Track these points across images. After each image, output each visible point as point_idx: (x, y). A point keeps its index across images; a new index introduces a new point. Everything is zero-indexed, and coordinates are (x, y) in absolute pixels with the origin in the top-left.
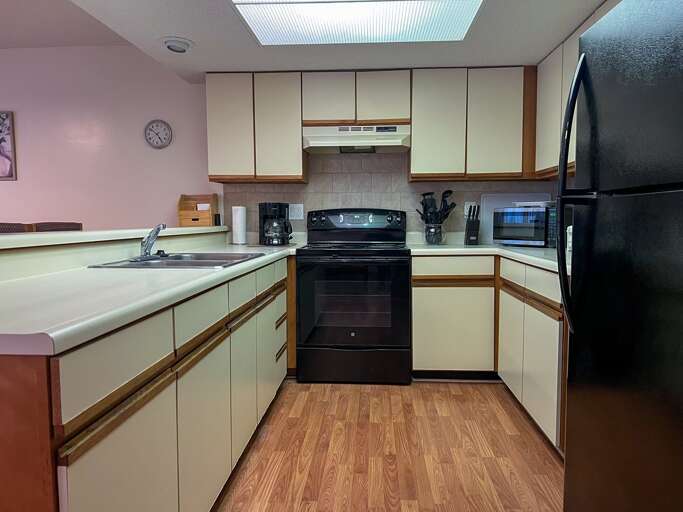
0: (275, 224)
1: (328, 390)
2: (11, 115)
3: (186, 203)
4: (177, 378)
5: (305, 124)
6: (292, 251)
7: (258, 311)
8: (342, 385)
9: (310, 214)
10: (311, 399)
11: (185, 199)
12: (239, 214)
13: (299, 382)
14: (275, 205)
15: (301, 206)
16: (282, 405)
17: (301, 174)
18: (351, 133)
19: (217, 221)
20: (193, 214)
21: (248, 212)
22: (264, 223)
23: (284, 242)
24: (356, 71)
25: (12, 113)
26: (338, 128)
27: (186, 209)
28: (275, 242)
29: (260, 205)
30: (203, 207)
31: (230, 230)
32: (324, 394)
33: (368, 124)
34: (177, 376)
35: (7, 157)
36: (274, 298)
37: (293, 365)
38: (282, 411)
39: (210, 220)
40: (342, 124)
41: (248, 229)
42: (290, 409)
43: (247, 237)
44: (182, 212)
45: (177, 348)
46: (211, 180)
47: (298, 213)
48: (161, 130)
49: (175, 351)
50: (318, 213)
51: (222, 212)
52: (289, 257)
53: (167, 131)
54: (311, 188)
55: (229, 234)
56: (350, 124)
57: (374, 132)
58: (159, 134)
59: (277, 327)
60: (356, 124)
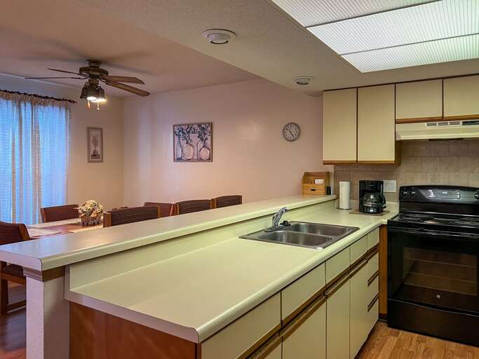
0: (372, 197)
1: (415, 339)
2: (211, 125)
3: (308, 178)
4: (282, 341)
5: (397, 122)
6: (385, 221)
7: (351, 276)
8: (428, 338)
9: (402, 189)
10: (398, 346)
11: (307, 175)
12: (344, 187)
13: (389, 326)
14: (372, 182)
15: (395, 182)
16: (373, 347)
17: (394, 160)
18: (437, 127)
19: (328, 192)
20: (312, 186)
21: (351, 185)
22: (363, 195)
23: (379, 211)
24: (443, 78)
25: (212, 123)
26: (426, 124)
27: (307, 182)
28: (371, 211)
29: (360, 182)
30: (319, 181)
31: (338, 198)
32: (411, 344)
33: (454, 120)
34: (283, 340)
35: (208, 149)
36: (367, 262)
37: (385, 312)
38: (372, 352)
39: (323, 191)
40: (430, 121)
41: (351, 197)
42: (380, 351)
43: (350, 203)
44: (305, 185)
45: (283, 319)
46: (324, 164)
47: (391, 187)
48: (293, 130)
49: (282, 321)
50: (409, 188)
51: (332, 185)
52: (382, 226)
53: (297, 130)
54: (403, 168)
55: (336, 201)
56: (438, 120)
57: (460, 126)
58: (292, 132)
59: (369, 285)
60: (442, 120)
